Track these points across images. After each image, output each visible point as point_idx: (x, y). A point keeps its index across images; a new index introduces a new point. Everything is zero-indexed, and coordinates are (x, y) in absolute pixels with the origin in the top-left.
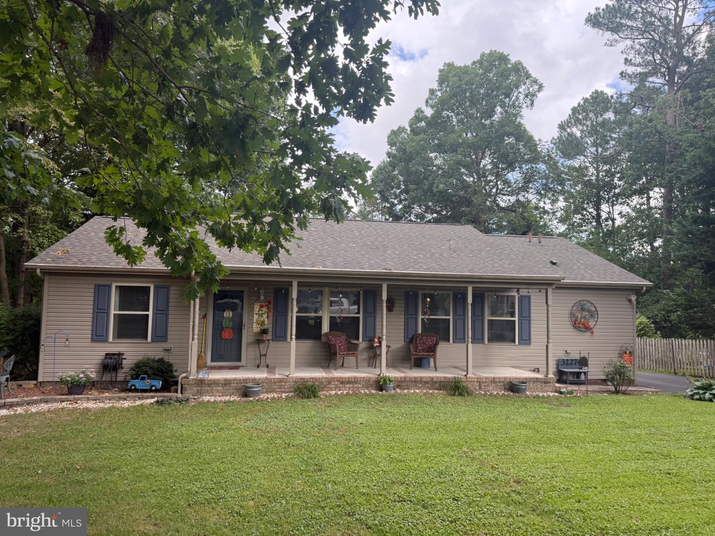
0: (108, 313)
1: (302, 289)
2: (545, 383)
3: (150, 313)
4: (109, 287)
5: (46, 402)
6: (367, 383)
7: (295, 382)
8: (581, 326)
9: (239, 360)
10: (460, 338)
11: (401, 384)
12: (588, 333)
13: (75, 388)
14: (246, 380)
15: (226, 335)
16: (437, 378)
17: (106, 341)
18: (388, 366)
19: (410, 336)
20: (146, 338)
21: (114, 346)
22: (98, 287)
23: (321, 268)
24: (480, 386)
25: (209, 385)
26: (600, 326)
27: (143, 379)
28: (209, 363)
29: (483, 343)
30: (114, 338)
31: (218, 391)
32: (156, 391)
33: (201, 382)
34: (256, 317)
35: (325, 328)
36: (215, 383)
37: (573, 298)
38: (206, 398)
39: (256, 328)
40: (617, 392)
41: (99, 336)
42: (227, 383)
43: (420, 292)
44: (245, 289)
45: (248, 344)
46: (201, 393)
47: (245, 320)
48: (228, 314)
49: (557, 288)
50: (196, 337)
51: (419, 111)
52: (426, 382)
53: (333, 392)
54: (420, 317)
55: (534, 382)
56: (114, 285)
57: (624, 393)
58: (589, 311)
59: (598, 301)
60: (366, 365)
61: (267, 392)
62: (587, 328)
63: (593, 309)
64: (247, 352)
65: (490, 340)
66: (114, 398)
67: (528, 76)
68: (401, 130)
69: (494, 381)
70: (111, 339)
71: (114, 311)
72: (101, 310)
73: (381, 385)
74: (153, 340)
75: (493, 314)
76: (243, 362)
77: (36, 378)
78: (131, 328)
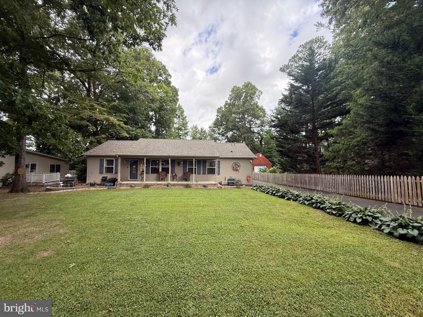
2: (215, 185)
3: (114, 166)
4: (104, 160)
5: (82, 188)
6: (164, 185)
7: (145, 184)
10: (199, 173)
11: (174, 185)
12: (237, 172)
13: (92, 185)
14: (132, 184)
15: (134, 172)
17: (103, 173)
19: (185, 173)
20: (113, 173)
21: (105, 175)
22: (101, 159)
23: (151, 154)
24: (196, 186)
25: (123, 185)
26: (241, 169)
27: (109, 183)
28: (129, 179)
29: (206, 174)
30: (105, 173)
31: (125, 186)
33: (120, 184)
34: (141, 167)
35: (160, 170)
36: (124, 184)
37: (232, 162)
38: (122, 188)
39: (141, 170)
40: (237, 188)
41: (101, 172)
42: (127, 184)
43: (188, 160)
44: (138, 160)
45: (139, 175)
46: (120, 187)
47: (138, 168)
48: (134, 167)
50: (120, 172)
54: (188, 167)
55: (212, 185)
56: (105, 159)
57: (239, 188)
58: (238, 165)
59: (241, 163)
61: (136, 187)
62: (237, 170)
63: (239, 165)
64: (139, 177)
66: (100, 187)
68: (222, 107)
69: (200, 184)
71: (105, 166)
72: (102, 165)
73: (167, 185)
74: (115, 173)
76: (138, 179)
77: (86, 183)
78: (109, 170)
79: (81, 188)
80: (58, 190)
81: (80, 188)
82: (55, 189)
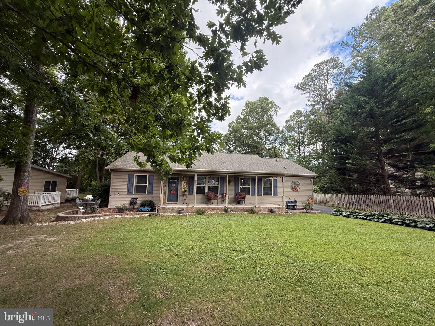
0: (133, 185)
1: (199, 176)
2: (282, 209)
3: (147, 185)
4: (134, 175)
5: (111, 215)
6: (221, 210)
7: (196, 209)
8: (295, 190)
9: (177, 201)
10: (254, 194)
11: (233, 210)
12: (297, 192)
13: (121, 210)
14: (179, 208)
15: (173, 192)
16: (245, 208)
17: (132, 194)
18: (228, 203)
19: (236, 193)
20: (145, 193)
21: (135, 196)
22: (130, 176)
24: (260, 210)
25: (167, 210)
26: (301, 189)
27: (144, 207)
28: (167, 202)
30: (135, 193)
31: (170, 212)
32: (149, 211)
33: (164, 209)
34: (183, 186)
35: (207, 190)
36: (169, 209)
37: (291, 180)
38: (166, 214)
39: (183, 190)
40: (307, 212)
41: (129, 192)
42: (173, 209)
43: (240, 178)
44: (179, 176)
45: (180, 196)
46: (164, 212)
47: (179, 187)
48: (173, 185)
49: (286, 176)
50: (162, 193)
51: (239, 116)
52: (242, 209)
53: (209, 213)
54: (240, 186)
55: (279, 209)
57: (310, 213)
58: (297, 184)
59: (300, 181)
60: (221, 203)
61: (186, 212)
62: (297, 190)
63: (299, 184)
64: (180, 198)
65: (263, 194)
66: (134, 214)
67: (275, 105)
68: (233, 122)
69: (265, 209)
70: (133, 193)
71: (135, 184)
72: (130, 183)
73: (226, 210)
74: (148, 194)
75: (265, 185)
76: (178, 202)
77: (108, 207)
78: (140, 190)
79: (109, 215)
80: (79, 218)
81: (107, 215)
82: (75, 217)
